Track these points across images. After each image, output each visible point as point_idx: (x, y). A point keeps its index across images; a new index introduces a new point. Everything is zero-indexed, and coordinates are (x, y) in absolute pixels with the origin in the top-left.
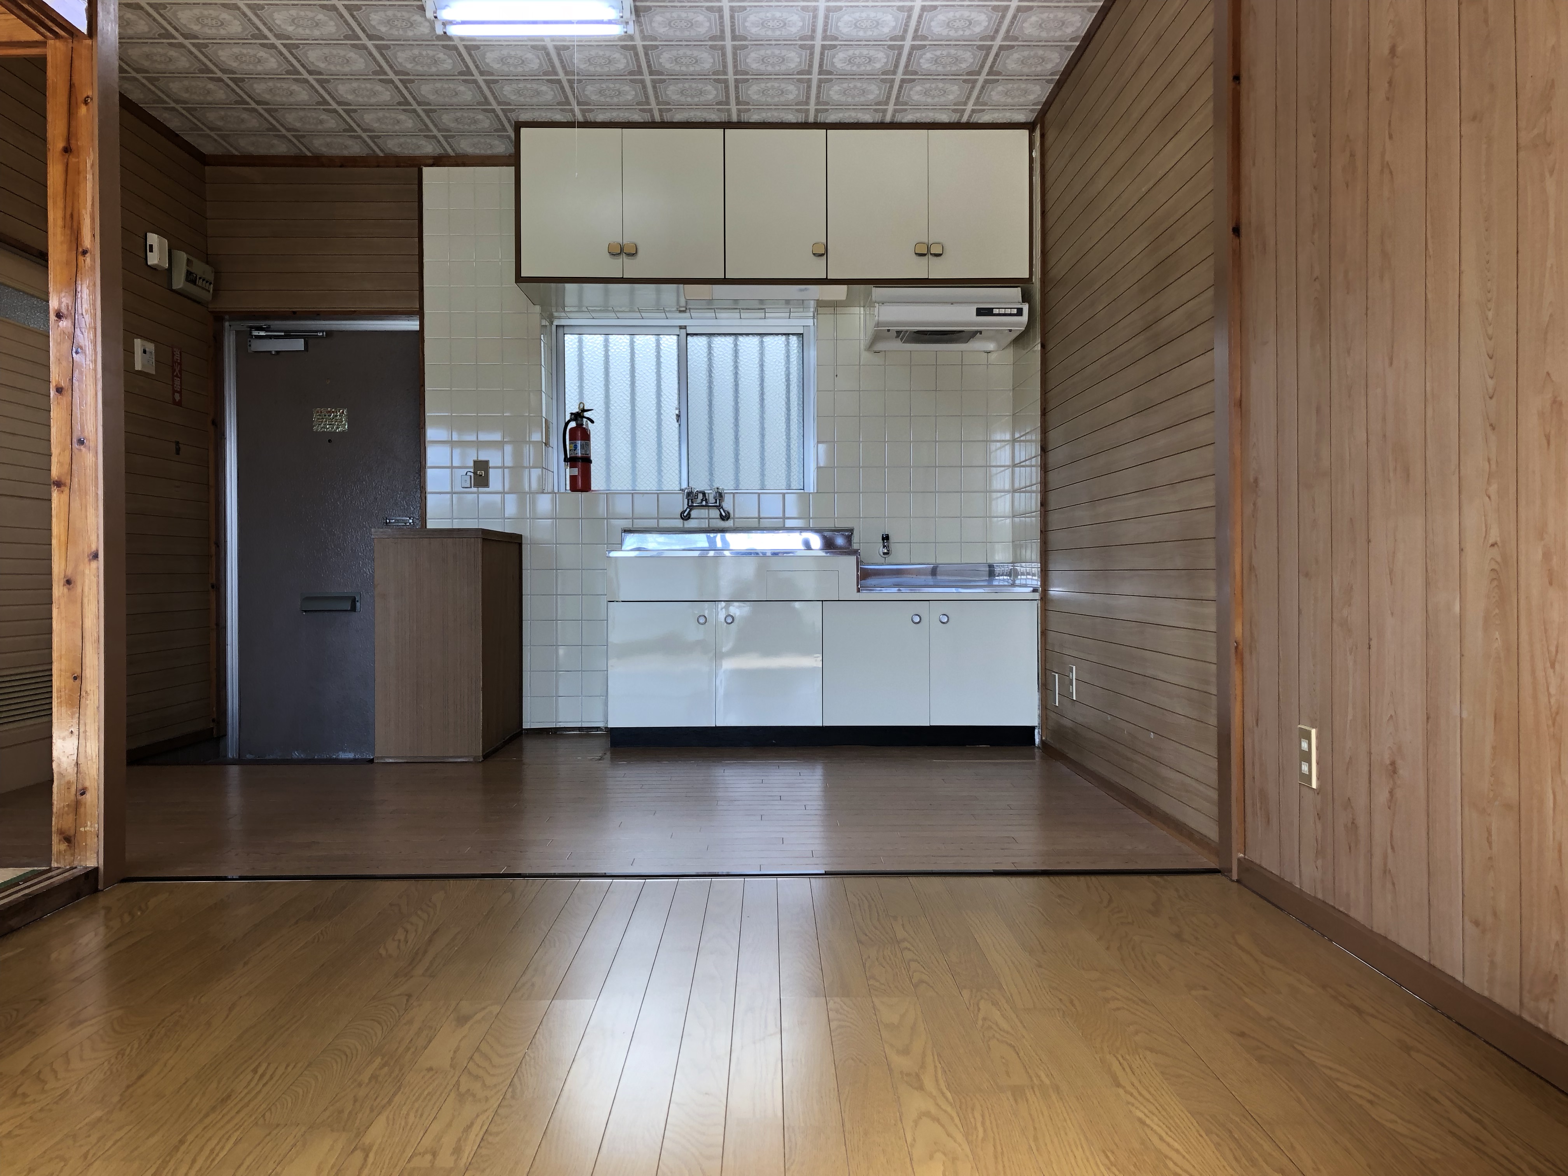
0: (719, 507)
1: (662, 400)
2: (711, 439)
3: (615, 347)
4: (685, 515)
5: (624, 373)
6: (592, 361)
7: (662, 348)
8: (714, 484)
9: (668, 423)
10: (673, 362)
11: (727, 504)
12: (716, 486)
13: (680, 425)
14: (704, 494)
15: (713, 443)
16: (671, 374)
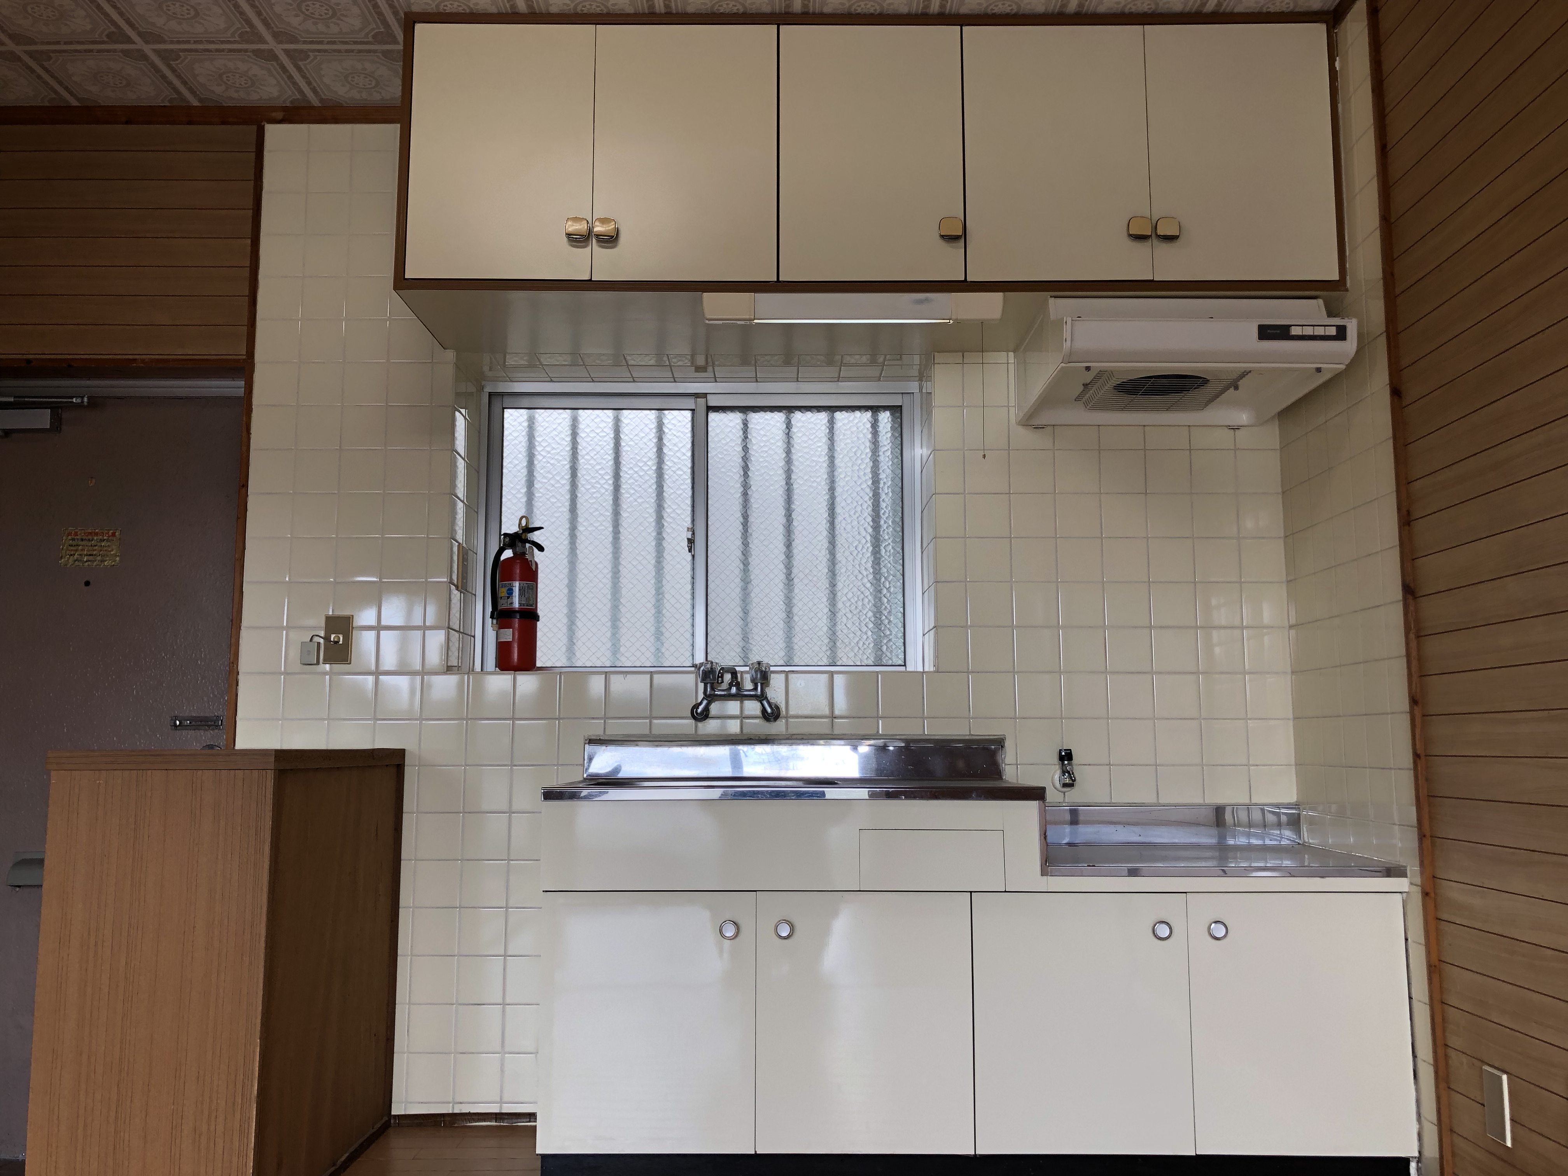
0: (761, 698)
1: (665, 515)
2: (746, 581)
3: (588, 430)
4: (699, 710)
5: (602, 472)
6: (549, 452)
7: (666, 430)
8: (750, 656)
9: (675, 554)
10: (684, 454)
11: (776, 691)
12: (754, 659)
13: (693, 556)
14: (734, 674)
15: (750, 587)
16: (681, 473)
